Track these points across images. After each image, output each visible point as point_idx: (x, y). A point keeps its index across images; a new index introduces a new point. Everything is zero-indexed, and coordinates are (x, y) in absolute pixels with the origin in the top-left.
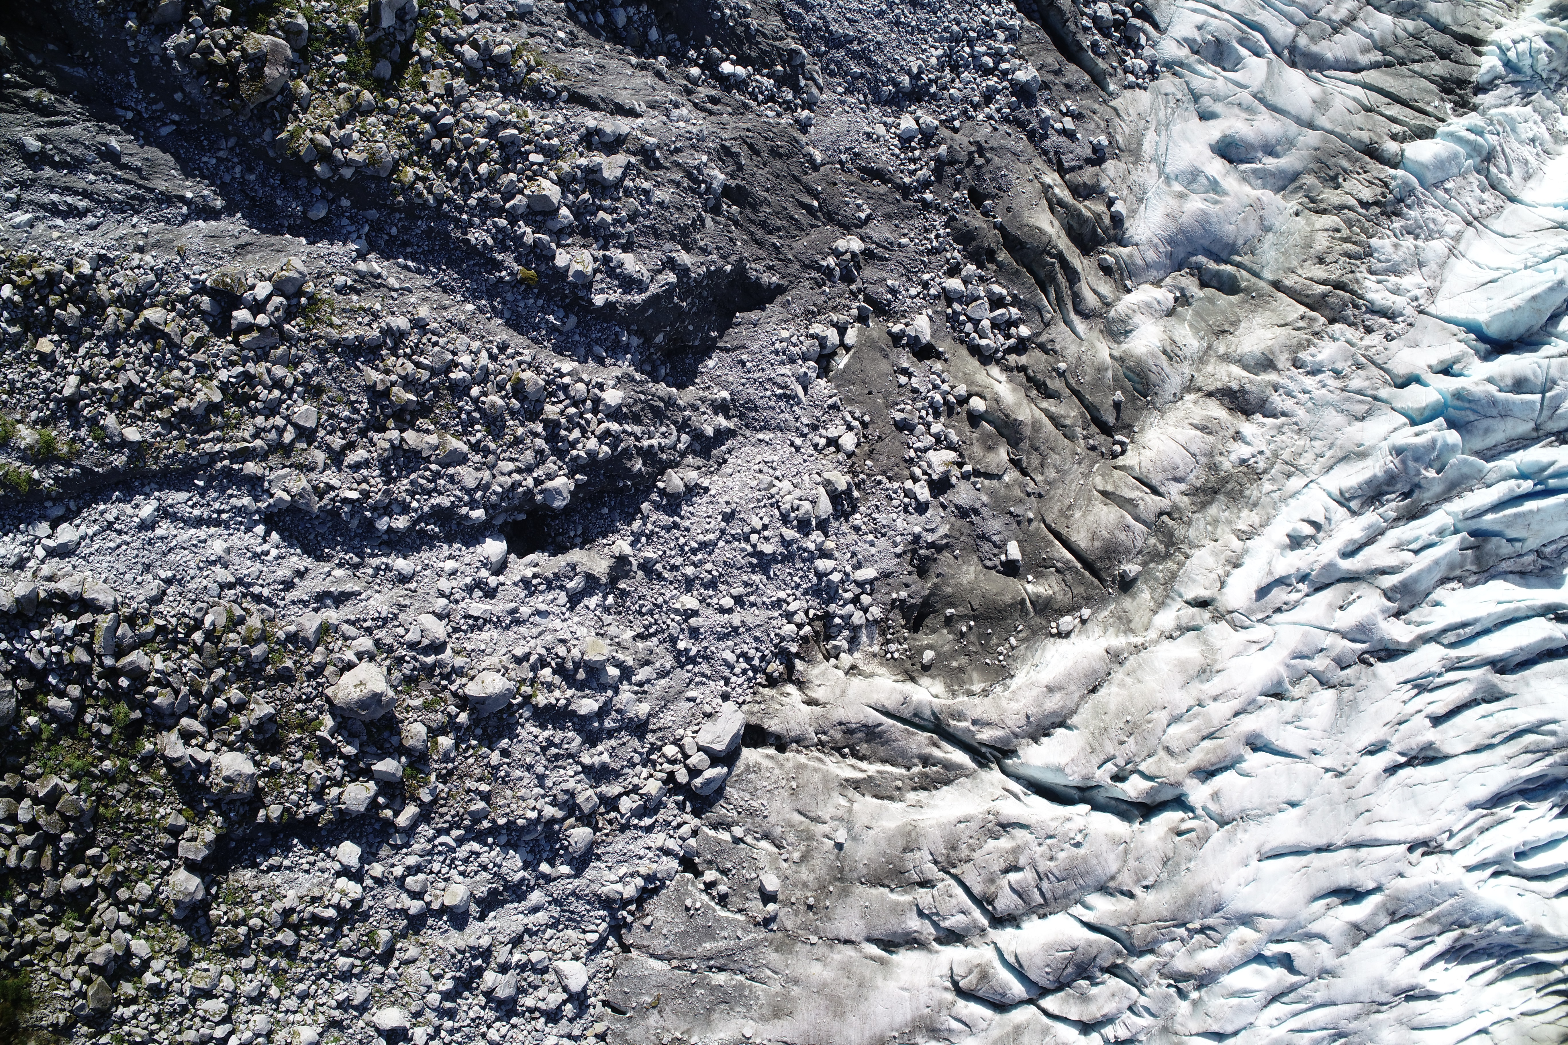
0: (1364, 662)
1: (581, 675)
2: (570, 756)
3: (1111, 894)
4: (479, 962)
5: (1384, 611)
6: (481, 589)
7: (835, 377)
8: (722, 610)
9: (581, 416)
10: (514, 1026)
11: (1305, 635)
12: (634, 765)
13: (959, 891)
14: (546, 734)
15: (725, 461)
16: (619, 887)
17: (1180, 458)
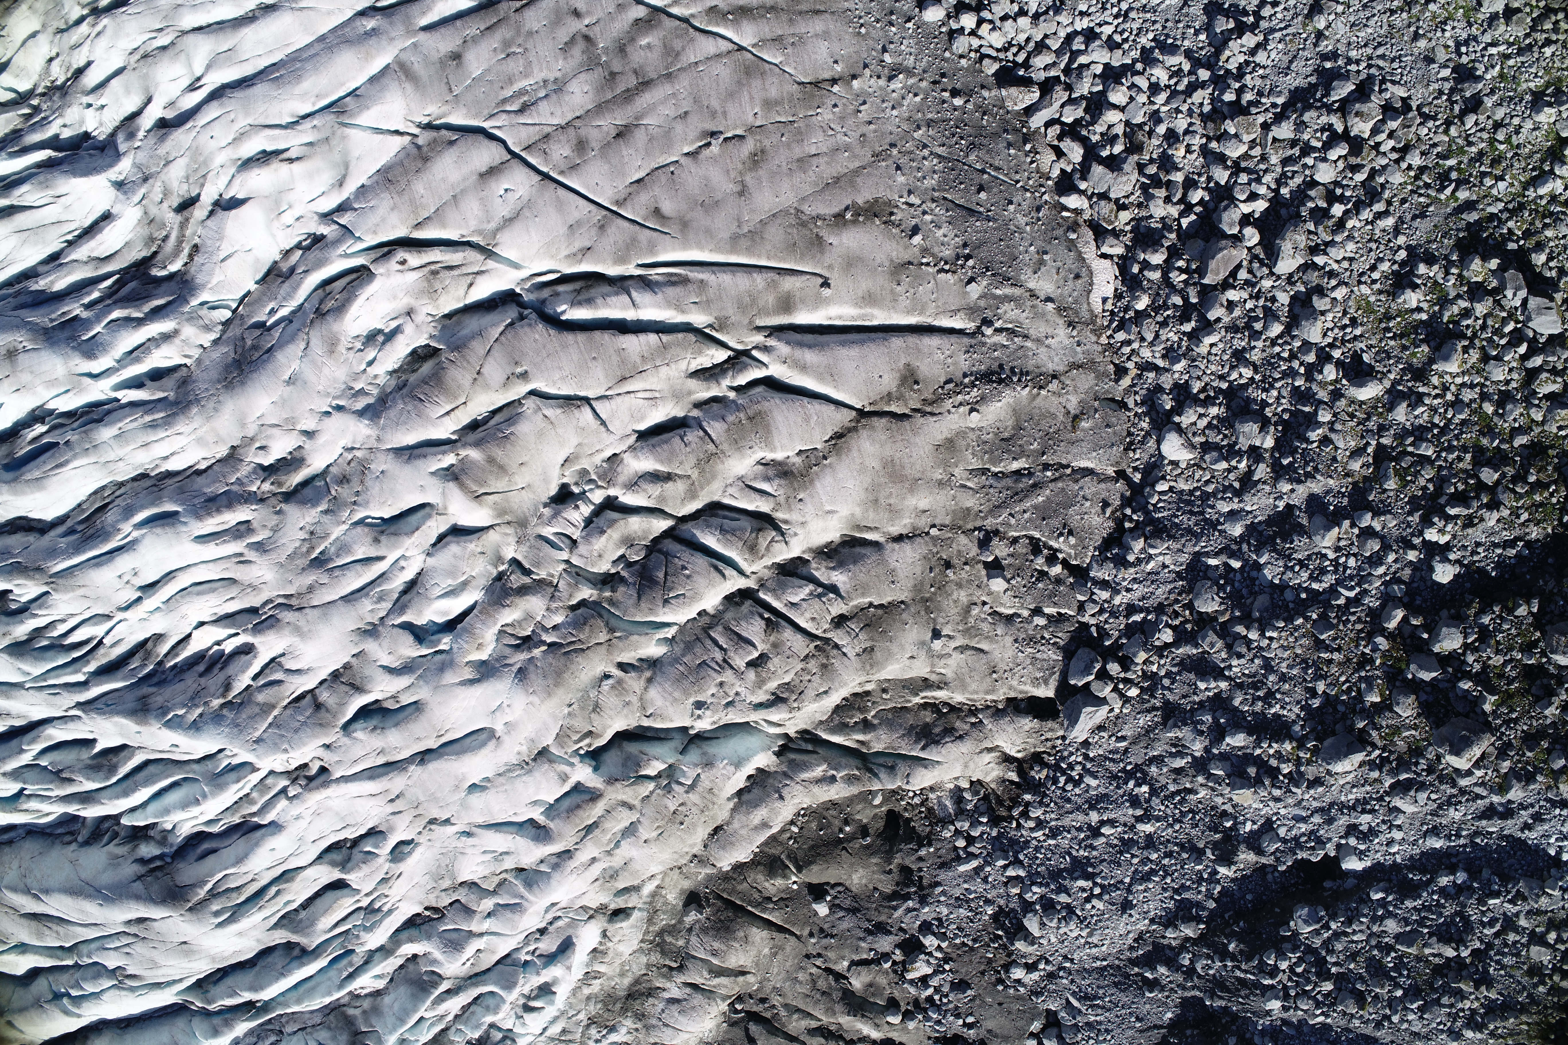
0: (435, 910)
1: (1252, 771)
2: (1240, 686)
3: (641, 660)
4: (1285, 462)
5: (435, 962)
6: (1361, 832)
7: (1040, 1014)
8: (1112, 823)
9: (1297, 984)
10: (1222, 378)
11: (514, 927)
12: (1168, 674)
13: (803, 624)
14: (1273, 711)
15: (1135, 940)
16: (1152, 551)
17: (682, 1022)
